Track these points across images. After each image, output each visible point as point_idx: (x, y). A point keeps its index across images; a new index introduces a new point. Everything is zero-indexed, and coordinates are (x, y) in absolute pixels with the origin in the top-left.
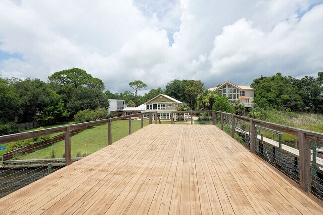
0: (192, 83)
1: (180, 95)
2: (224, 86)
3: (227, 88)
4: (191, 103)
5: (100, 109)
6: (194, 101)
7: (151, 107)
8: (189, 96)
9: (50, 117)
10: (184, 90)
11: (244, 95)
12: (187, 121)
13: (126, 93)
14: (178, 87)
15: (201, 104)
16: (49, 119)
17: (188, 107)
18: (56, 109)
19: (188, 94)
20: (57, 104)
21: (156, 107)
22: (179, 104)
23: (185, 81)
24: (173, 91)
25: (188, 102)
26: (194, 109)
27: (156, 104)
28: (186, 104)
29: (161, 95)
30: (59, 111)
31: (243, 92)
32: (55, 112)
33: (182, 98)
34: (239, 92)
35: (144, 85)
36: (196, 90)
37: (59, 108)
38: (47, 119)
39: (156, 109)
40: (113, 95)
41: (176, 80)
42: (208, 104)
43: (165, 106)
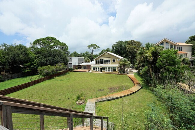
0: (132, 43)
1: (123, 52)
2: (162, 43)
3: (165, 45)
4: (131, 58)
5: (60, 64)
6: (134, 57)
7: (99, 62)
8: (130, 53)
9: (28, 70)
10: (126, 48)
11: (181, 50)
12: (127, 74)
13: (86, 53)
14: (121, 46)
15: (142, 59)
16: (28, 71)
17: (129, 62)
18: (33, 64)
19: (129, 52)
20: (33, 61)
21: (103, 62)
22: (121, 59)
23: (126, 42)
24: (117, 50)
25: (130, 58)
26: (134, 64)
27: (103, 60)
28: (127, 59)
29: (106, 53)
30: (35, 66)
31: (180, 48)
32: (31, 66)
33: (124, 55)
34: (176, 48)
35: (98, 47)
36: (136, 47)
37: (35, 63)
38: (26, 71)
39: (103, 64)
40: (79, 54)
41: (119, 41)
42: (150, 58)
43: (109, 61)
